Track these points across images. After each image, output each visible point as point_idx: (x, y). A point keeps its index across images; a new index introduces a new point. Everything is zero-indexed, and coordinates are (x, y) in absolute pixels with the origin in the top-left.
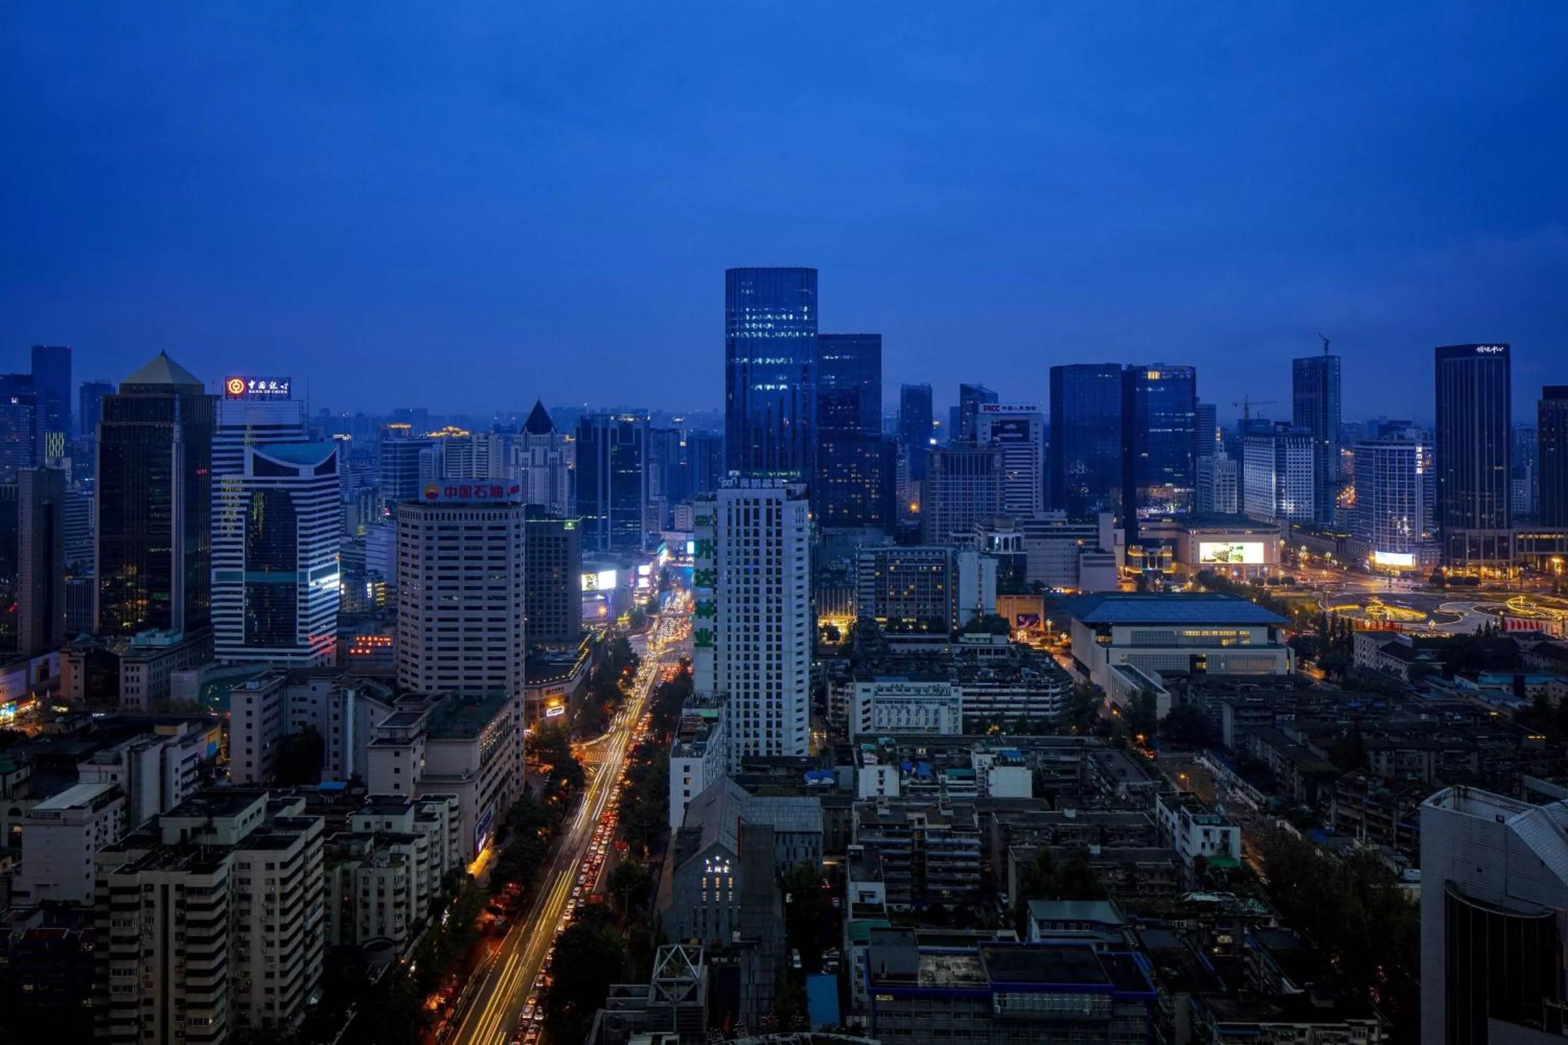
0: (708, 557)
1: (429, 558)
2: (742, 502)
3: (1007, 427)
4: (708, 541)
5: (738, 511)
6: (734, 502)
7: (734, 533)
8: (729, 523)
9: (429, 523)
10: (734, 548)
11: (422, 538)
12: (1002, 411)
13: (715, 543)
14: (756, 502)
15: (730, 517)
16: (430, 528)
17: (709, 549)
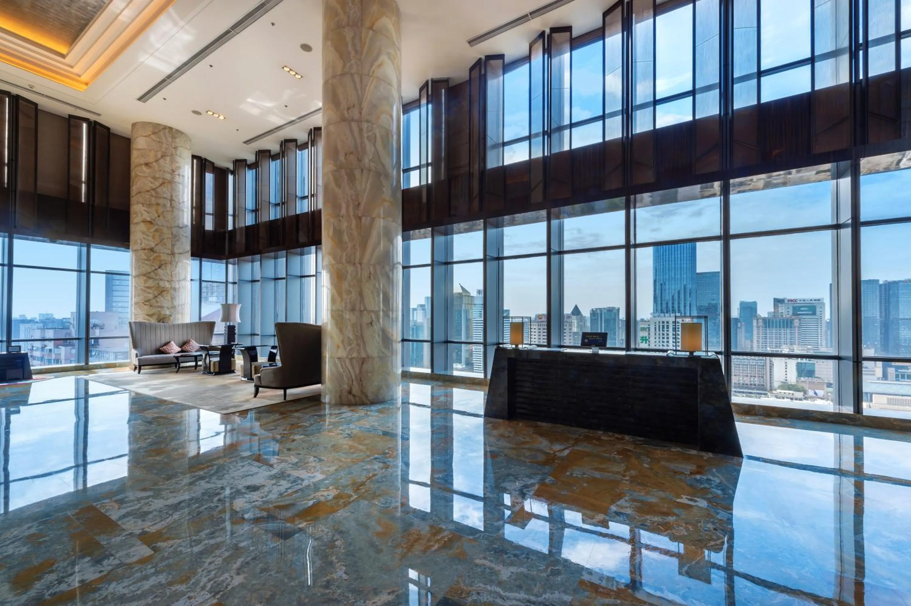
0: (646, 343)
1: (539, 339)
2: (661, 323)
3: (802, 309)
4: (646, 337)
5: (659, 326)
6: (657, 323)
7: (657, 334)
8: (655, 330)
9: (539, 327)
10: (657, 340)
11: (537, 332)
12: (799, 302)
13: (649, 338)
14: (668, 322)
15: (655, 328)
16: (539, 329)
17: (646, 340)
